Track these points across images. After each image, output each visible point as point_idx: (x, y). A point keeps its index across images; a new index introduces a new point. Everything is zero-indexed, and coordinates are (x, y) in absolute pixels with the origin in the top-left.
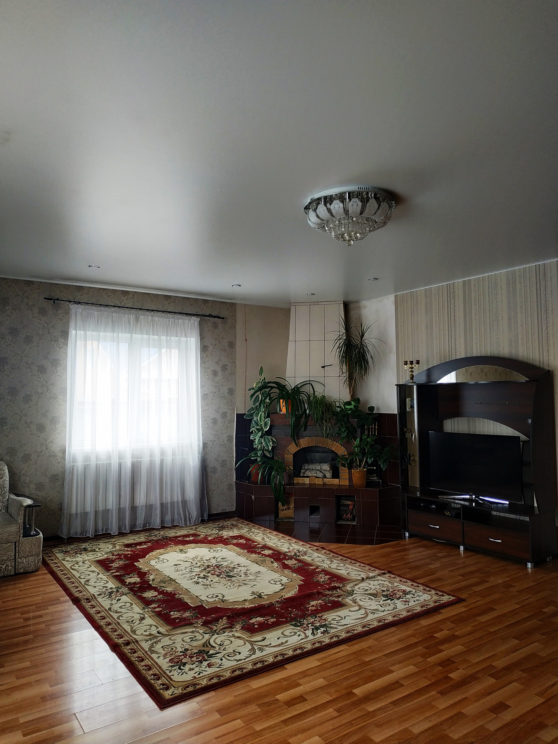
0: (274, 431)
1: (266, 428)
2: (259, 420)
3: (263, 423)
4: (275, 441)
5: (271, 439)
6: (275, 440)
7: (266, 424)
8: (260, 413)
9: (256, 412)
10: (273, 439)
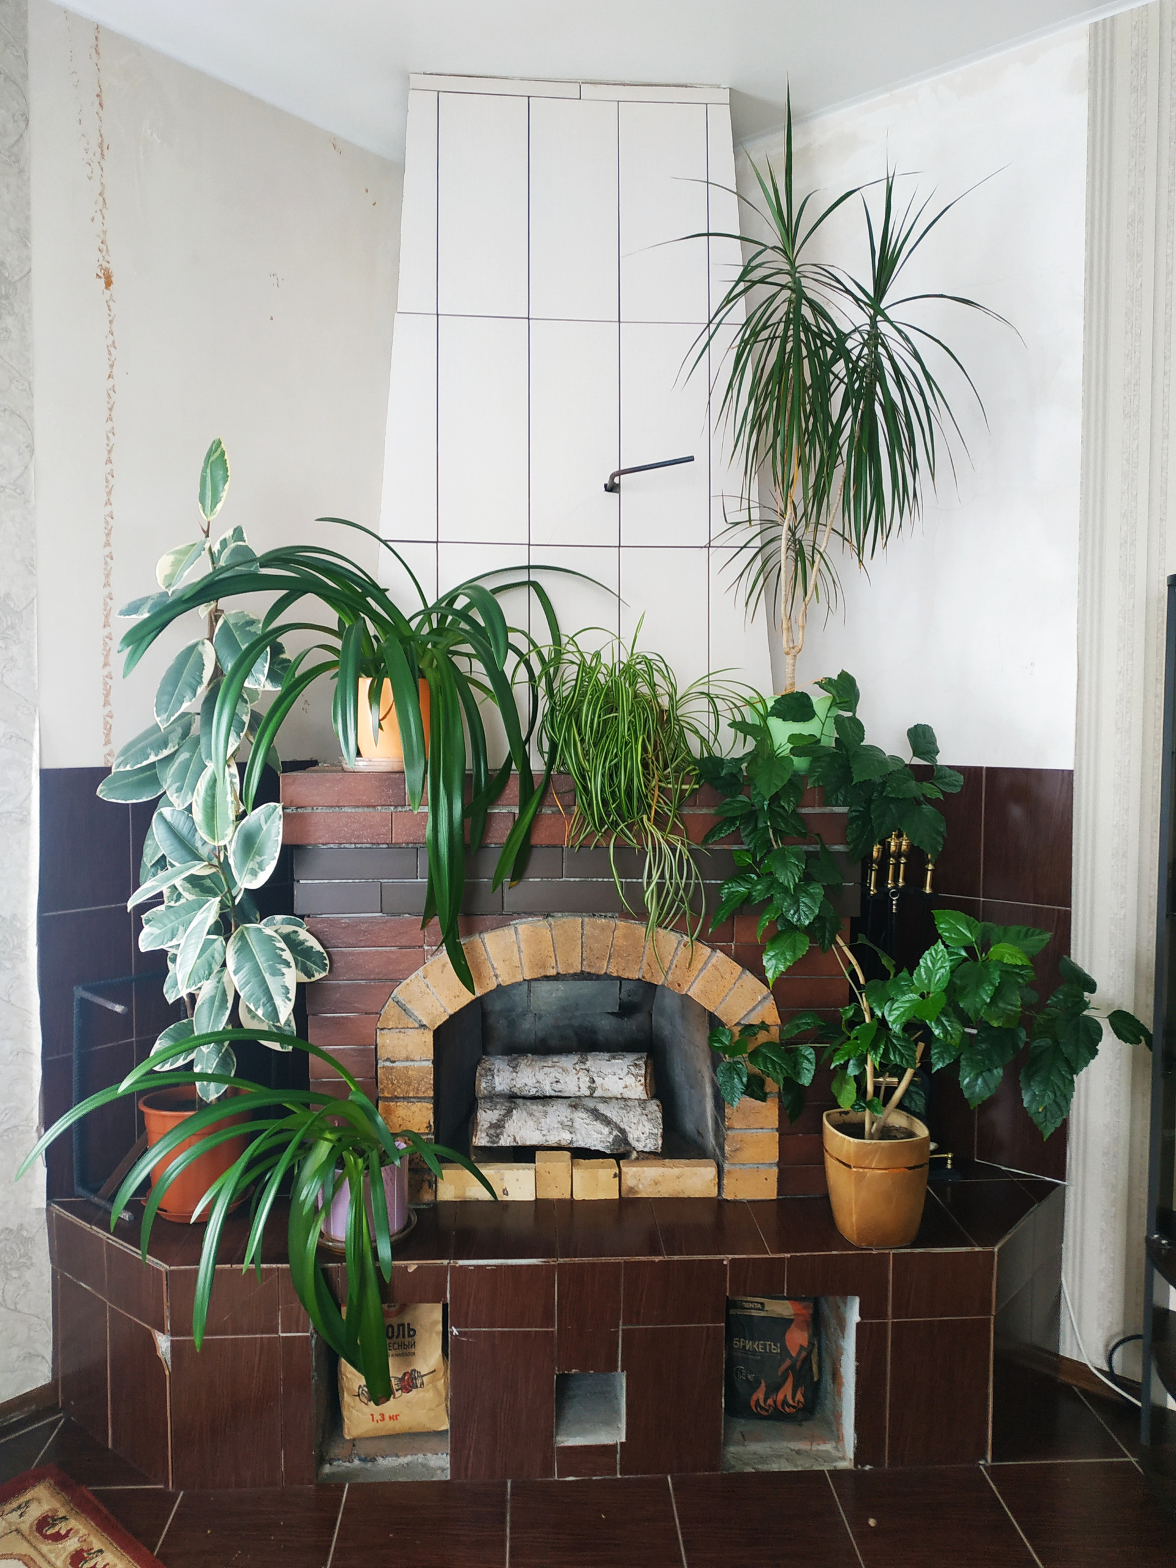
0: (306, 886)
1: (254, 873)
2: (198, 815)
3: (229, 837)
4: (318, 947)
5: (291, 941)
6: (313, 942)
7: (250, 843)
8: (211, 766)
9: (183, 756)
10: (303, 935)
